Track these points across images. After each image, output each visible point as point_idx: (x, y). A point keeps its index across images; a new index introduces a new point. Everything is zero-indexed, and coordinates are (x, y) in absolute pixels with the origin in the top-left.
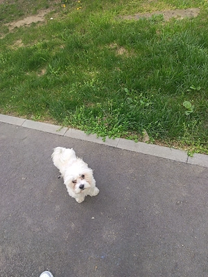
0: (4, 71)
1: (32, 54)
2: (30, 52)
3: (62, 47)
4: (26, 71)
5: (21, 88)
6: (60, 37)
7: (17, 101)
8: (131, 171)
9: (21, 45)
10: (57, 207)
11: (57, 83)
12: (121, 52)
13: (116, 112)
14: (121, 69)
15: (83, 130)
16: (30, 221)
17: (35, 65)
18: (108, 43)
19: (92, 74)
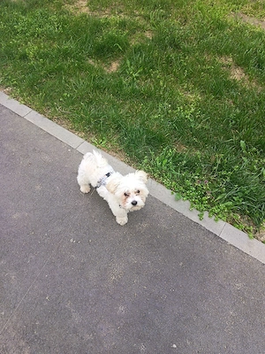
0: (55, 46)
1: (100, 31)
2: (98, 27)
3: (148, 35)
4: (90, 56)
5: (80, 82)
6: (147, 18)
7: (73, 104)
8: (239, 286)
9: (85, 10)
10: (121, 308)
11: (136, 94)
12: (237, 75)
13: (224, 177)
14: (234, 103)
15: (170, 188)
16: (76, 318)
17: (105, 51)
18: (220, 54)
19: (191, 97)
